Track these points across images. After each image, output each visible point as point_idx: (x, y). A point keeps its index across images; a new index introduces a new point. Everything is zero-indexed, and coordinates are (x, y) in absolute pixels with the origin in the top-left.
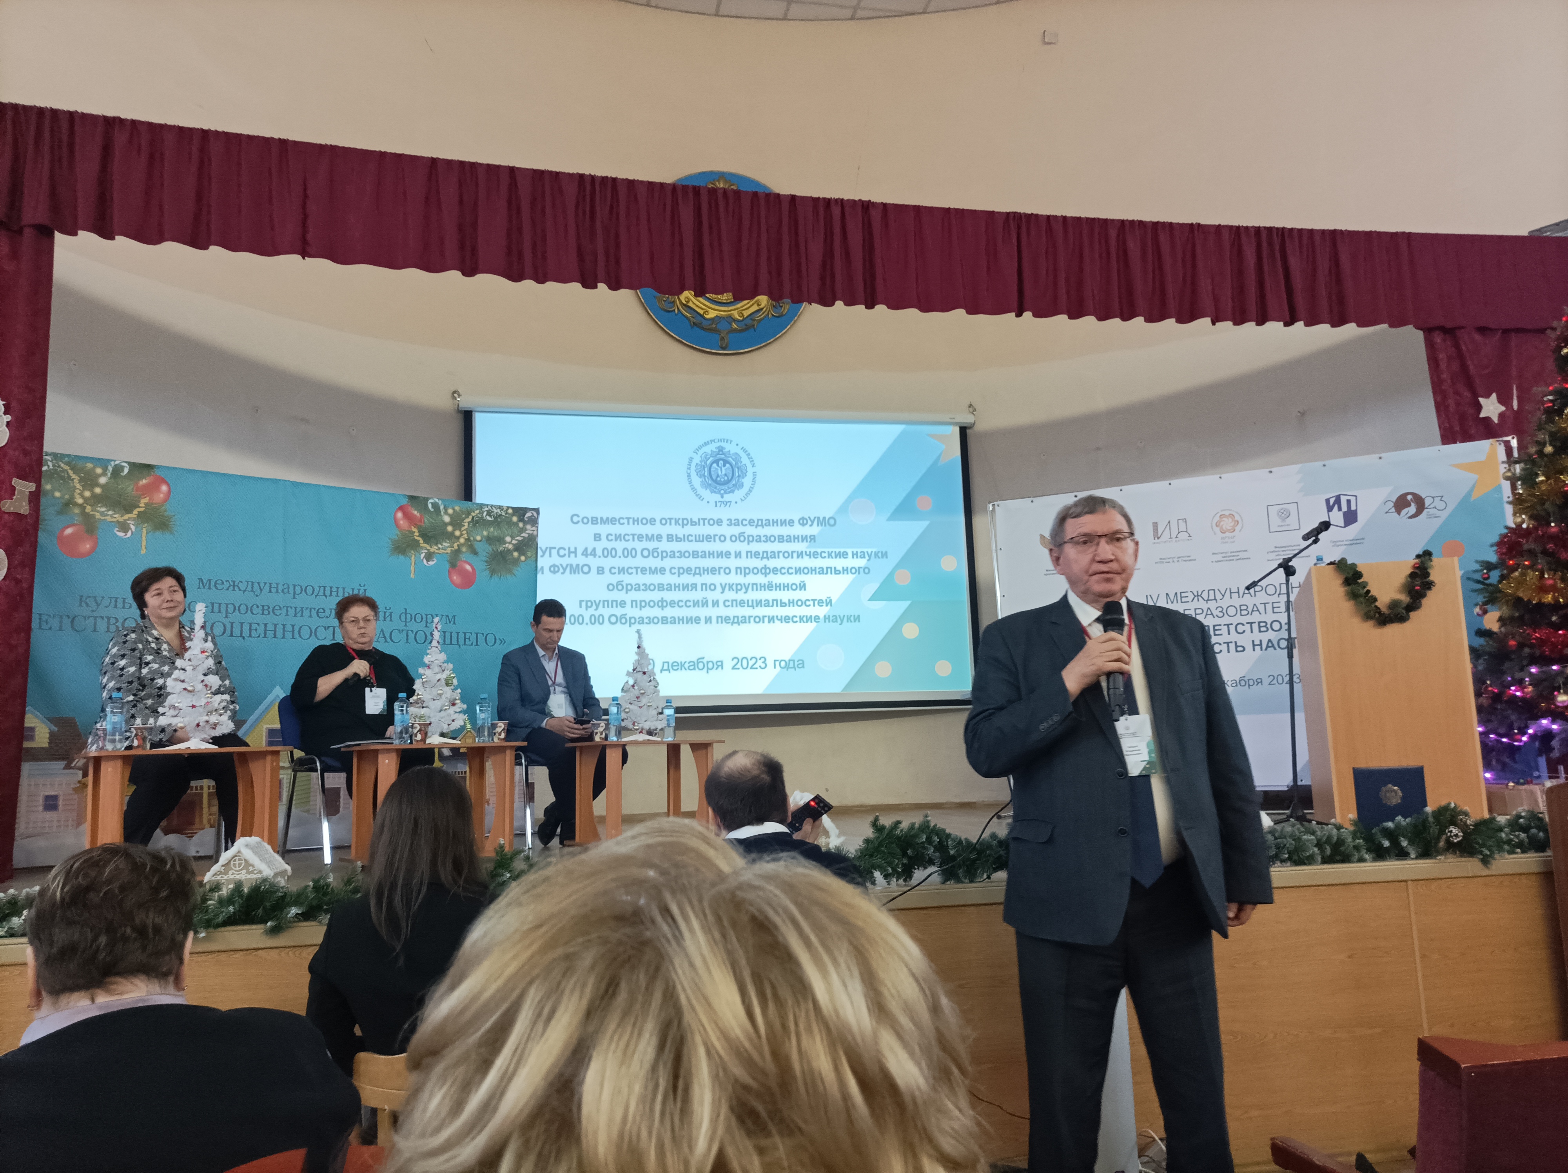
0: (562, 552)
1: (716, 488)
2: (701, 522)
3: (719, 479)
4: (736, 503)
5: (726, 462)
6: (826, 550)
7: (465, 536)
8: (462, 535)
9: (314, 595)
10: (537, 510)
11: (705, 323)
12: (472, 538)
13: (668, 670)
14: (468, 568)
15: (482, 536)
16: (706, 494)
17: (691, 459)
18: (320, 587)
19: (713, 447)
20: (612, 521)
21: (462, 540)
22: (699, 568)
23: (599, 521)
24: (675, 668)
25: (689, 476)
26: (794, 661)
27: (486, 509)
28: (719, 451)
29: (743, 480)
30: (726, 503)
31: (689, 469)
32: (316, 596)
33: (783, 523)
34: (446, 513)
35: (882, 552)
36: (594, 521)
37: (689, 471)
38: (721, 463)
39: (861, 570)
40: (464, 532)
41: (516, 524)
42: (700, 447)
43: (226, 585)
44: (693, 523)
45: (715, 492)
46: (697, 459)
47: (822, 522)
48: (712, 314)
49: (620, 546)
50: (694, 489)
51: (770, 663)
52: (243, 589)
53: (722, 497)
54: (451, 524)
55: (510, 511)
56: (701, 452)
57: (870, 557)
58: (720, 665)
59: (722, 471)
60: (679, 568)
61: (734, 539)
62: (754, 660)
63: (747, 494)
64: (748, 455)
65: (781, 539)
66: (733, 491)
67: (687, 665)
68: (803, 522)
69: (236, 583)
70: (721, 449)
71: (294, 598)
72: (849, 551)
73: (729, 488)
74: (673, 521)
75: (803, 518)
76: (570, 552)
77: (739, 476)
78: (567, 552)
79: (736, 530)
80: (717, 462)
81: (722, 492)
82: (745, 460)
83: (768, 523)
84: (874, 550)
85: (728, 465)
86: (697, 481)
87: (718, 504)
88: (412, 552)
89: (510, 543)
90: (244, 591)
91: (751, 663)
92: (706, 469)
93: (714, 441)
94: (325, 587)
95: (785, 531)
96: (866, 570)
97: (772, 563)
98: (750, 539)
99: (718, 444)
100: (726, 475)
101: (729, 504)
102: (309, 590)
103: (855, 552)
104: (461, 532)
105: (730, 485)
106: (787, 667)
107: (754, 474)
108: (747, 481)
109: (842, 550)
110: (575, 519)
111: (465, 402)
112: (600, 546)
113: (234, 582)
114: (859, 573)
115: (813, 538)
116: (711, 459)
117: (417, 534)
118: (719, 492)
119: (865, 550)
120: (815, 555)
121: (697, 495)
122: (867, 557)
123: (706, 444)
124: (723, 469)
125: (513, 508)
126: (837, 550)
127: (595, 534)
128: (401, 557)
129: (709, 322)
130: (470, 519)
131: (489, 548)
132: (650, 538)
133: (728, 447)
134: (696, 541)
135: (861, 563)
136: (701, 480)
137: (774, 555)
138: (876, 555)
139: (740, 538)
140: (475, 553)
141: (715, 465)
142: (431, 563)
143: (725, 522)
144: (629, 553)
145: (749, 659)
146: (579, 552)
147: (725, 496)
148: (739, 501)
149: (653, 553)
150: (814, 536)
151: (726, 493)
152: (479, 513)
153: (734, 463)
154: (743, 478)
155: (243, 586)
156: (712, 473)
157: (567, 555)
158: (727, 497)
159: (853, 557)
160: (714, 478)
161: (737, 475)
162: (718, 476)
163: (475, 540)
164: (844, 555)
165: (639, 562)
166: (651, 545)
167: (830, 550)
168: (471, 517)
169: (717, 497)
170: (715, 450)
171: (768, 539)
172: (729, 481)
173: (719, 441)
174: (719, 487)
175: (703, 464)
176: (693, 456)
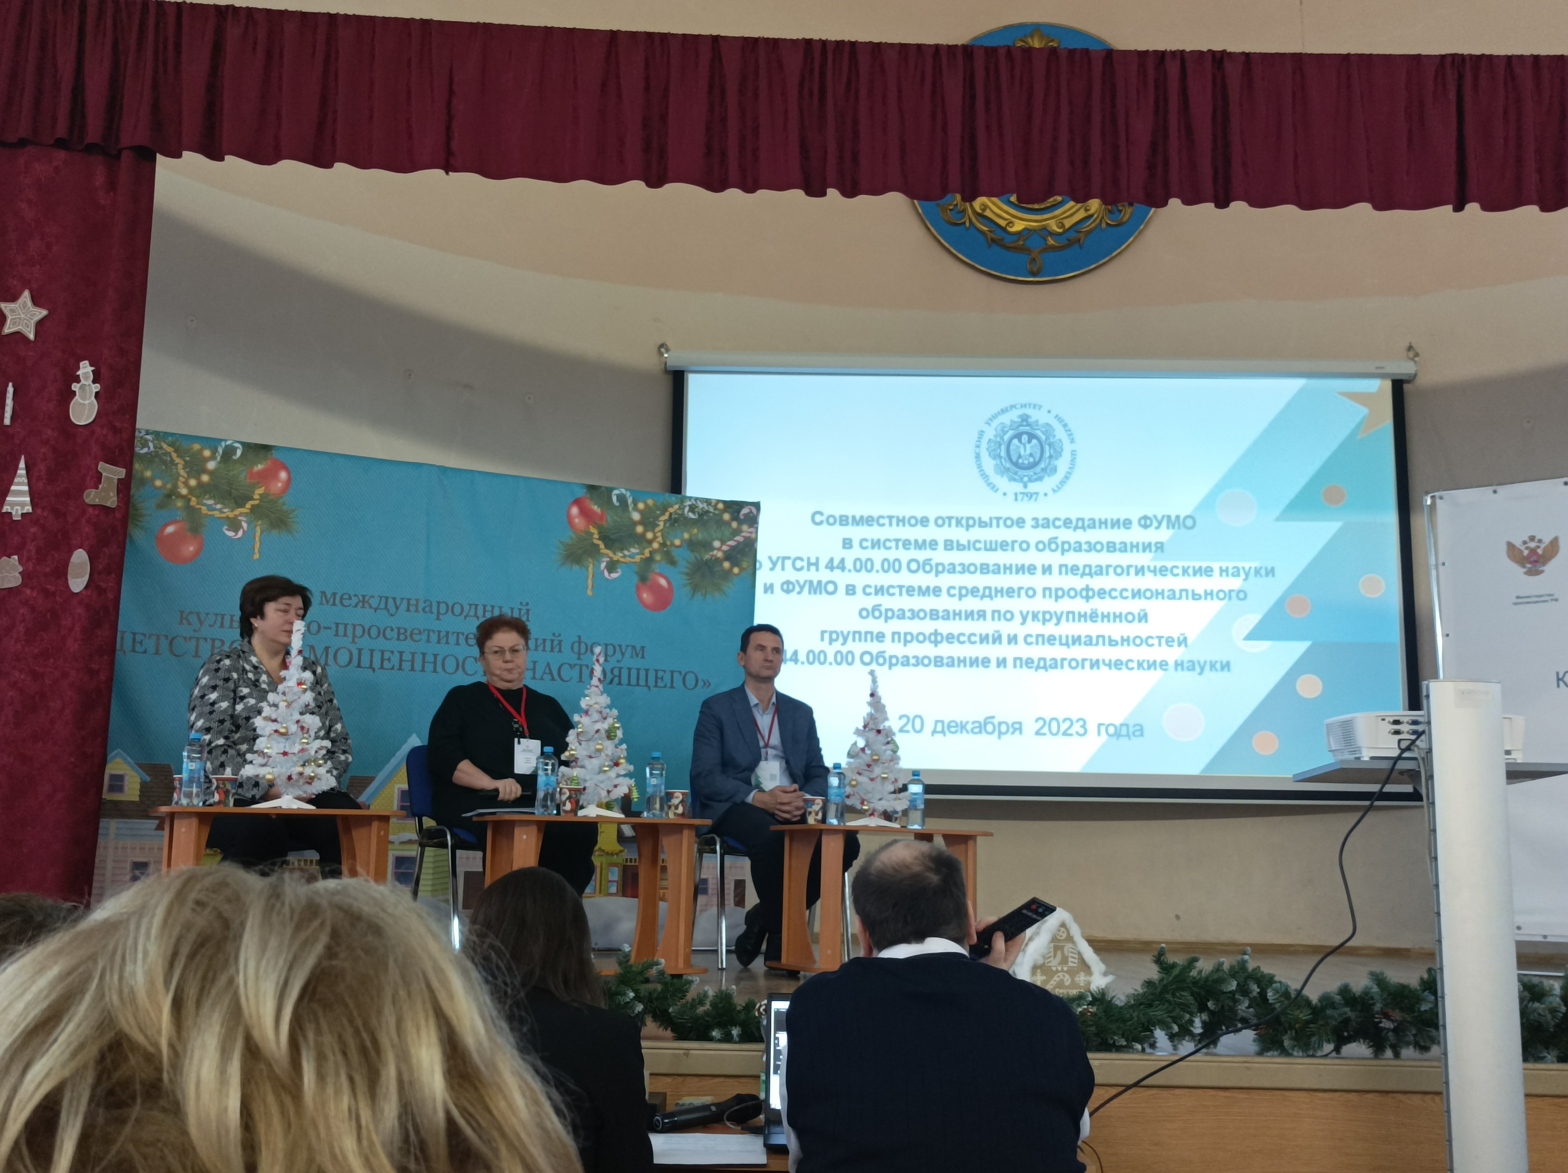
0: (799, 564)
1: (1016, 473)
2: (994, 522)
3: (1020, 461)
4: (1046, 495)
5: (1032, 436)
6: (1180, 564)
7: (660, 539)
8: (655, 537)
9: (463, 616)
10: (757, 505)
11: (1008, 240)
12: (668, 543)
13: (943, 732)
14: (663, 582)
15: (683, 540)
16: (1002, 482)
17: (981, 433)
18: (470, 605)
19: (1013, 416)
20: (868, 521)
21: (655, 545)
22: (990, 588)
23: (850, 520)
24: (953, 729)
25: (978, 456)
26: (1127, 725)
27: (689, 503)
28: (1023, 420)
29: (1056, 463)
30: (1030, 496)
31: (978, 446)
32: (466, 617)
33: (1116, 524)
34: (635, 508)
35: (1266, 568)
36: (844, 520)
37: (977, 451)
38: (1025, 438)
39: (1234, 594)
40: (659, 534)
41: (728, 524)
42: (995, 416)
43: (354, 600)
44: (982, 524)
45: (1015, 480)
46: (990, 433)
47: (1173, 522)
48: (1018, 226)
49: (877, 556)
50: (984, 476)
51: (1092, 727)
52: (375, 605)
53: (1025, 486)
54: (641, 522)
55: (721, 506)
56: (995, 423)
57: (1247, 575)
58: (1017, 728)
59: (1026, 450)
60: (961, 588)
61: (1041, 546)
62: (1068, 723)
63: (1063, 483)
64: (1065, 425)
65: (1111, 547)
66: (1041, 479)
67: (969, 727)
68: (1145, 522)
69: (367, 598)
70: (1025, 418)
71: (438, 618)
72: (1216, 566)
73: (1035, 474)
74: (954, 522)
75: (1145, 518)
76: (810, 564)
77: (1051, 457)
78: (805, 564)
79: (1045, 534)
80: (1018, 436)
81: (1026, 479)
82: (1060, 433)
83: (1093, 524)
84: (1254, 564)
85: (1034, 441)
86: (989, 464)
87: (1020, 497)
88: (590, 560)
89: (719, 549)
90: (376, 609)
91: (1064, 727)
92: (1003, 447)
93: (1015, 407)
94: (476, 606)
95: (1118, 535)
96: (1241, 595)
97: (1097, 583)
98: (1065, 548)
99: (1022, 411)
100: (1031, 455)
101: (1034, 496)
102: (457, 609)
103: (1224, 568)
104: (654, 534)
105: (1038, 469)
106: (1117, 734)
107: (1074, 453)
108: (1062, 464)
109: (1204, 565)
110: (818, 518)
111: (674, 358)
112: (850, 556)
113: (364, 596)
114: (1230, 598)
115: (1160, 547)
116: (1011, 433)
117: (596, 536)
118: (1021, 480)
119: (1240, 565)
120: (1163, 571)
121: (989, 484)
122: (1243, 576)
123: (1003, 411)
124: (1028, 446)
125: (724, 502)
126: (1197, 565)
127: (844, 540)
128: (576, 568)
129: (1015, 238)
130: (666, 516)
131: (690, 556)
132: (920, 545)
133: (1036, 416)
134: (986, 549)
135: (1235, 583)
136: (994, 463)
137: (1100, 571)
138: (1257, 572)
139: (1051, 545)
140: (672, 562)
141: (1015, 441)
142: (614, 575)
143: (1029, 523)
144: (892, 566)
145: (1061, 721)
146: (822, 564)
147: (1030, 485)
148: (1050, 493)
149: (924, 566)
150: (1162, 543)
151: (1030, 480)
152: (680, 508)
153: (1043, 437)
154: (1057, 459)
155: (374, 602)
156: (1012, 452)
157: (805, 569)
158: (1033, 487)
159: (1221, 575)
160: (1014, 459)
161: (1047, 454)
162: (1020, 457)
163: (673, 544)
164: (1208, 571)
165: (905, 578)
166: (921, 555)
167: (1186, 564)
168: (667, 514)
169: (1018, 487)
170: (1016, 419)
171: (1092, 547)
172: (1035, 464)
173: (1023, 406)
174: (1021, 472)
175: (998, 439)
176: (986, 428)
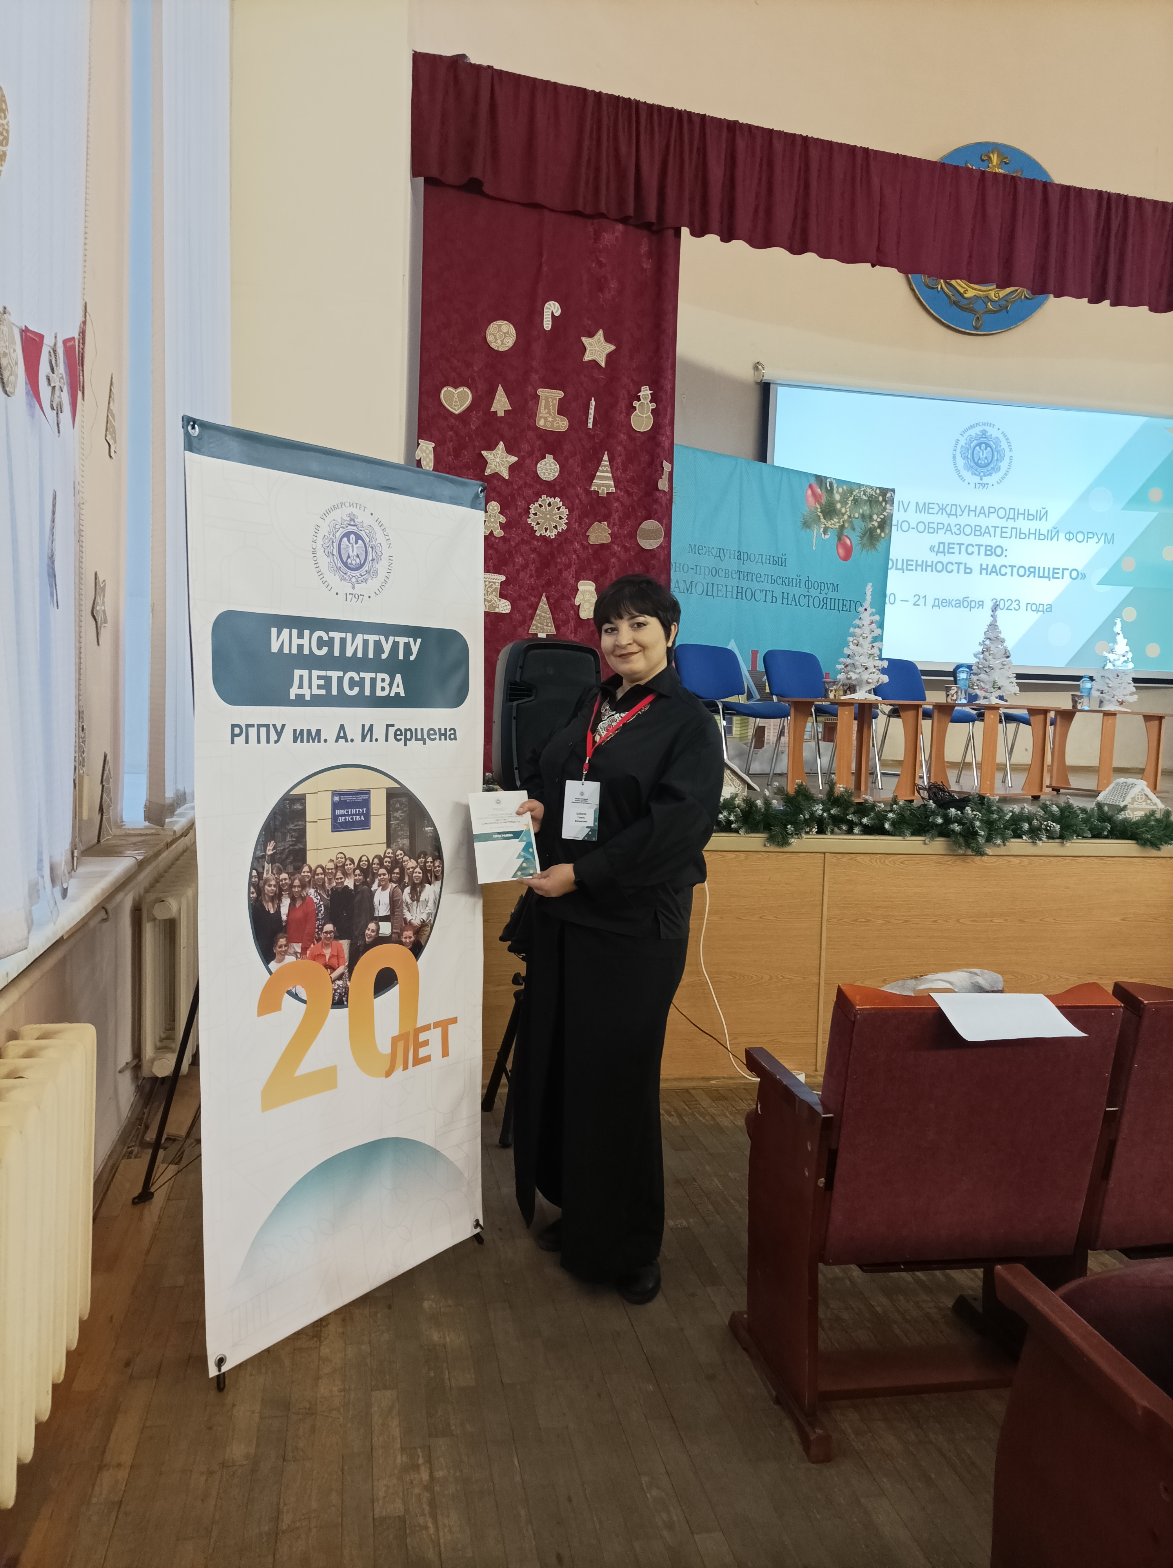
1: (976, 470)
3: (980, 461)
4: (993, 485)
5: (987, 445)
7: (848, 513)
8: (846, 511)
9: (754, 562)
12: (852, 516)
14: (848, 542)
15: (859, 514)
16: (967, 475)
17: (958, 441)
18: (759, 555)
19: (977, 430)
21: (846, 517)
25: (954, 457)
27: (863, 489)
28: (983, 434)
29: (1000, 464)
30: (984, 485)
32: (756, 563)
34: (837, 492)
37: (954, 453)
38: (983, 445)
40: (848, 510)
41: (881, 503)
42: (966, 430)
43: (705, 550)
45: (975, 474)
46: (962, 442)
52: (714, 554)
53: (981, 479)
54: (840, 502)
55: (878, 491)
56: (966, 435)
59: (983, 454)
63: (1003, 478)
64: (1009, 441)
66: (990, 474)
70: (984, 432)
71: (743, 563)
73: (988, 471)
77: (997, 460)
81: (982, 474)
82: (1004, 445)
85: (989, 449)
86: (961, 462)
87: (978, 486)
88: (815, 526)
89: (876, 521)
90: (715, 557)
92: (970, 452)
93: (979, 424)
94: (762, 556)
99: (983, 428)
100: (986, 458)
101: (986, 486)
102: (753, 558)
104: (846, 509)
105: (989, 468)
107: (1011, 458)
108: (1004, 465)
113: (709, 548)
116: (975, 442)
117: (819, 510)
118: (979, 475)
123: (972, 427)
124: (985, 452)
125: (880, 489)
128: (808, 530)
130: (852, 498)
131: (863, 525)
133: (993, 432)
136: (964, 462)
140: (854, 529)
141: (978, 448)
142: (827, 537)
147: (984, 478)
148: (995, 484)
151: (985, 475)
152: (859, 493)
153: (994, 447)
154: (1001, 462)
155: (714, 552)
156: (975, 455)
158: (986, 480)
160: (976, 461)
161: (996, 458)
162: (979, 458)
163: (854, 517)
168: (853, 496)
169: (977, 479)
170: (979, 433)
172: (988, 464)
173: (984, 424)
174: (979, 469)
175: (967, 446)
176: (960, 438)
